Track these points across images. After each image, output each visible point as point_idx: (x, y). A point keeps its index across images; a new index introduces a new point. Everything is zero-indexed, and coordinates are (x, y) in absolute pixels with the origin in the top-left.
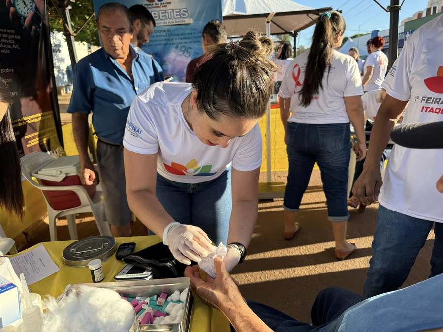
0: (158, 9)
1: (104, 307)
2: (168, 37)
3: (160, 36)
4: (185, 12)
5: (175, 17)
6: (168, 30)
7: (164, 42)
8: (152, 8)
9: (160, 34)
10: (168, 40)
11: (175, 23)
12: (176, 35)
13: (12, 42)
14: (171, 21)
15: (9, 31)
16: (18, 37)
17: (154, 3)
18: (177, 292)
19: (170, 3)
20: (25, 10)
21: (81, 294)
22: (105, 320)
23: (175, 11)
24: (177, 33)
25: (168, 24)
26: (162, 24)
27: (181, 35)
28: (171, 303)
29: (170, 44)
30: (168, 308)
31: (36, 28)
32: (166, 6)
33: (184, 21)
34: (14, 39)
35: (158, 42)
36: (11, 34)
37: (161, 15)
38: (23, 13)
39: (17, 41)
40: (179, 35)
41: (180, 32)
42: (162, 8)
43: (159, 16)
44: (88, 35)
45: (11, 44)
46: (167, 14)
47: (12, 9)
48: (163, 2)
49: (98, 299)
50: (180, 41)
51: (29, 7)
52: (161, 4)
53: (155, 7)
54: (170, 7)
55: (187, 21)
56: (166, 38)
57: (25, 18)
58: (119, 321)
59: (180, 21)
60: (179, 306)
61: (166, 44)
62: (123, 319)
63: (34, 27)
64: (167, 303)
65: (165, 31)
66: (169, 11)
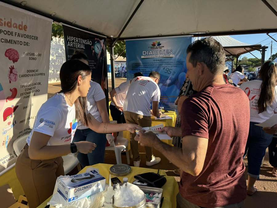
0: (157, 50)
1: (135, 191)
2: (160, 63)
3: (156, 63)
4: (171, 51)
5: (165, 53)
6: (161, 60)
7: (158, 66)
8: (154, 49)
9: (156, 62)
10: (161, 65)
11: (164, 57)
12: (164, 63)
13: (93, 66)
14: (162, 55)
15: (92, 61)
16: (95, 63)
17: (155, 47)
18: (157, 194)
19: (163, 47)
20: (98, 51)
21: (127, 185)
22: (135, 195)
23: (165, 51)
24: (165, 62)
25: (161, 57)
26: (158, 57)
27: (167, 62)
28: (155, 198)
29: (161, 67)
30: (154, 199)
31: (102, 58)
32: (161, 48)
33: (170, 56)
34: (94, 64)
35: (155, 66)
36: (93, 62)
37: (158, 52)
38: (97, 52)
39: (95, 65)
40: (166, 63)
41: (167, 61)
42: (159, 49)
43: (157, 53)
44: (117, 50)
45: (93, 67)
46: (161, 52)
47: (93, 51)
48: (160, 46)
49: (133, 188)
50: (166, 66)
51: (99, 49)
52: (159, 47)
53: (156, 48)
54: (163, 49)
55: (171, 56)
56: (159, 64)
57: (98, 54)
58: (140, 196)
59: (167, 56)
60: (158, 199)
61: (158, 67)
62: (141, 196)
63: (101, 58)
64: (153, 197)
65: (159, 60)
66: (162, 51)
